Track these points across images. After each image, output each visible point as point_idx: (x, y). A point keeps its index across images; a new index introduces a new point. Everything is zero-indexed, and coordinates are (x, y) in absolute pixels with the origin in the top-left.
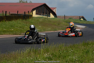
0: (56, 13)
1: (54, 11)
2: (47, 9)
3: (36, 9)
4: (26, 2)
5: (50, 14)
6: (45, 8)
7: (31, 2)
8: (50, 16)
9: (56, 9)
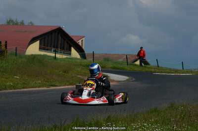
0: (83, 48)
1: (80, 42)
2: (63, 38)
3: (40, 38)
4: (22, 23)
5: (70, 50)
6: (60, 38)
7: (31, 23)
8: (70, 54)
9: (83, 39)
